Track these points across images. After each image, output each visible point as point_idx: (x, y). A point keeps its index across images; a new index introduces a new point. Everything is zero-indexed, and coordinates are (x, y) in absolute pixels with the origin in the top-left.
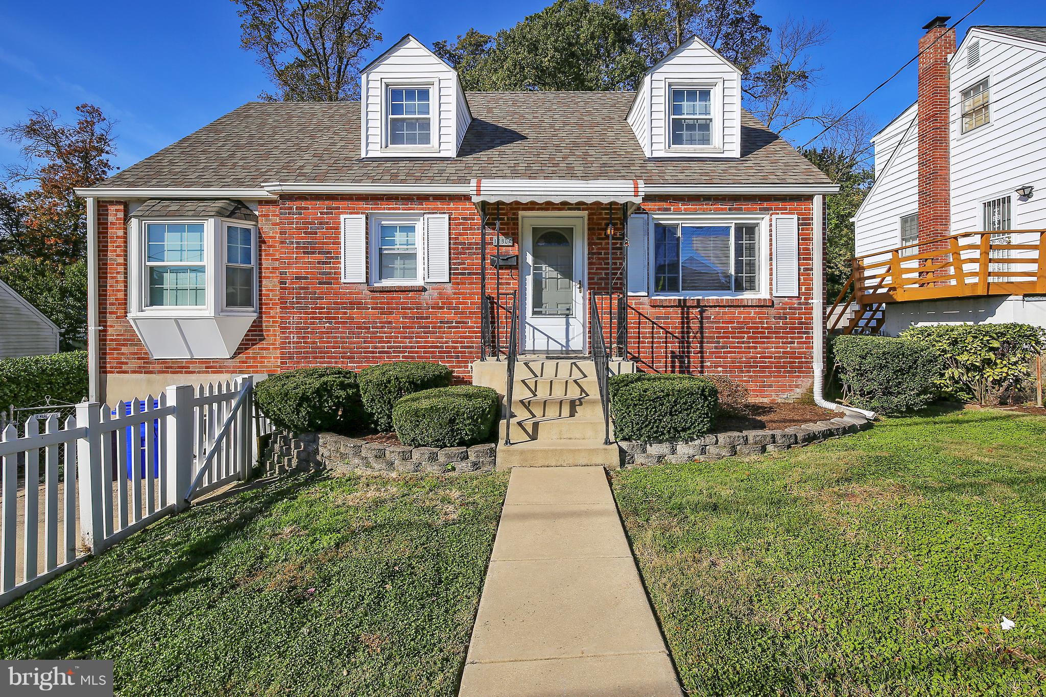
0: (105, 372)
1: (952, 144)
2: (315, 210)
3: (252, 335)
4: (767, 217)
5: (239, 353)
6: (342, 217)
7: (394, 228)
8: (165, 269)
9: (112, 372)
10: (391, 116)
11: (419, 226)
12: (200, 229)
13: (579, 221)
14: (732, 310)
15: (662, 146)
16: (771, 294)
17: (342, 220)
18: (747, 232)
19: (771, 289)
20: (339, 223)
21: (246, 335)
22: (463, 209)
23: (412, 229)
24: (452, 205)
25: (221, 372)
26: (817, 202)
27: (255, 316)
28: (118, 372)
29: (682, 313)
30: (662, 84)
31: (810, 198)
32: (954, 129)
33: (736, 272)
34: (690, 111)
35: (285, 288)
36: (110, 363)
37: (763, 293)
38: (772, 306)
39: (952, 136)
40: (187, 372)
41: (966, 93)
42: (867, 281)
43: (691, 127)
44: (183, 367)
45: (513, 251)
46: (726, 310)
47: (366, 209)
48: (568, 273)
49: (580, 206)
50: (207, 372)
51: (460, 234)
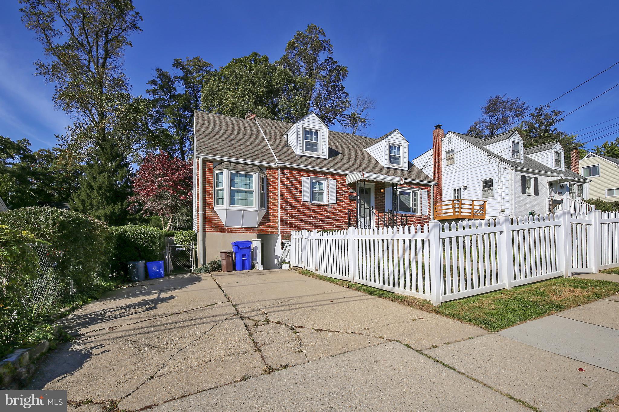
0: (205, 231)
1: (443, 169)
2: (294, 174)
3: (265, 219)
4: (420, 190)
5: (260, 226)
6: (302, 177)
7: (316, 183)
8: (237, 191)
9: (208, 231)
10: (305, 140)
11: (325, 183)
12: (252, 176)
13: (372, 186)
14: (412, 218)
15: (388, 164)
16: (421, 214)
17: (302, 179)
18: (415, 194)
19: (421, 212)
20: (301, 179)
21: (262, 219)
22: (340, 179)
23: (322, 184)
24: (337, 177)
25: (253, 233)
26: (432, 187)
27: (265, 212)
28: (210, 231)
29: (401, 218)
30: (388, 143)
31: (430, 186)
32: (444, 162)
33: (412, 206)
34: (395, 153)
35: (282, 202)
36: (207, 228)
37: (418, 213)
38: (422, 217)
39: (443, 166)
40: (239, 232)
41: (447, 153)
42: (443, 211)
43: (394, 158)
44: (238, 230)
45: (355, 195)
46: (411, 218)
47: (310, 175)
48: (369, 204)
49: (373, 181)
50: (248, 233)
51: (339, 187)
